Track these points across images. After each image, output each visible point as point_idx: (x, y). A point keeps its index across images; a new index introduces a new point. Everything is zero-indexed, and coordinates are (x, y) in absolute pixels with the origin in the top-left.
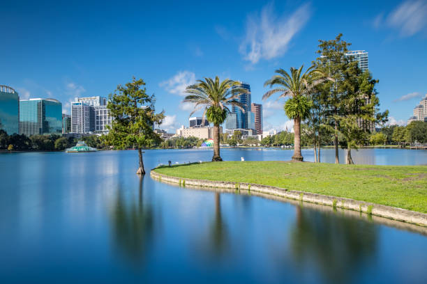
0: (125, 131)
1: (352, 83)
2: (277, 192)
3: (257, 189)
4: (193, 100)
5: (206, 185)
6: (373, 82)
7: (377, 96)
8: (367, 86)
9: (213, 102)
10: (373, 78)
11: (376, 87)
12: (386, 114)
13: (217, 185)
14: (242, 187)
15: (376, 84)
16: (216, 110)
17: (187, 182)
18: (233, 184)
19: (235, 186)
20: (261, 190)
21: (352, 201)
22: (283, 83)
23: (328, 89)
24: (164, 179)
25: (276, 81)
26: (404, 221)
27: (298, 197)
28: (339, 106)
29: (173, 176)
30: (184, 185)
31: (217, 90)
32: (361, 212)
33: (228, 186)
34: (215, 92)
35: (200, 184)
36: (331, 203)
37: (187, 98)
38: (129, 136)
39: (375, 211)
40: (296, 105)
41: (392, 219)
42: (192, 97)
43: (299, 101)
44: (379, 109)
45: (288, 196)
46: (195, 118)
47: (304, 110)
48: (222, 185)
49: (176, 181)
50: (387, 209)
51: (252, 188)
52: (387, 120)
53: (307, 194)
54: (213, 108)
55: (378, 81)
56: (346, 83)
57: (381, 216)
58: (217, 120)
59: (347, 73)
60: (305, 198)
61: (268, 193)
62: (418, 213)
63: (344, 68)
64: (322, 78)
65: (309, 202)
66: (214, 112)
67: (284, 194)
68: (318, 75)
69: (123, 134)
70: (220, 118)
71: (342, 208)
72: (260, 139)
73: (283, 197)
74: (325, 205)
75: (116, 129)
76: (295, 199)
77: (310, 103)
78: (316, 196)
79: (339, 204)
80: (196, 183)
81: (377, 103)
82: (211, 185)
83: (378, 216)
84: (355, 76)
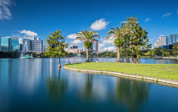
0: (54, 50)
1: (139, 33)
2: (118, 74)
3: (110, 72)
4: (79, 39)
5: (89, 71)
6: (146, 33)
7: (148, 38)
8: (144, 35)
9: (87, 40)
10: (146, 32)
11: (147, 35)
12: (151, 45)
13: (94, 71)
14: (104, 72)
15: (147, 34)
16: (88, 43)
17: (81, 70)
18: (100, 70)
19: (101, 72)
20: (112, 73)
21: (150, 77)
22: (114, 33)
23: (130, 35)
24: (71, 69)
25: (111, 32)
26: (171, 84)
27: (127, 75)
28: (134, 42)
29: (75, 68)
30: (80, 71)
31: (88, 35)
32: (154, 80)
33: (98, 71)
34: (88, 36)
35: (87, 71)
36: (141, 77)
37: (77, 38)
38: (56, 52)
39: (159, 80)
40: (119, 41)
41: (166, 83)
42: (78, 38)
43: (119, 40)
44: (148, 43)
45: (123, 75)
46: (72, 46)
47: (121, 43)
48: (96, 71)
49: (76, 70)
50: (164, 79)
51: (108, 72)
52: (151, 47)
53: (131, 74)
54: (87, 42)
55: (148, 33)
56: (137, 33)
57: (161, 82)
58: (88, 46)
59: (137, 30)
60: (131, 76)
61: (115, 74)
62: (176, 80)
63: (136, 28)
64: (128, 31)
65: (132, 77)
66: (87, 43)
67: (122, 74)
68: (126, 30)
69: (53, 51)
70: (89, 46)
71: (146, 79)
72: (97, 54)
73: (121, 75)
74: (139, 78)
75: (50, 50)
76: (126, 76)
77: (123, 41)
78: (135, 75)
79: (145, 78)
80: (85, 70)
81: (148, 41)
82: (91, 71)
83: (160, 82)
84: (140, 31)
